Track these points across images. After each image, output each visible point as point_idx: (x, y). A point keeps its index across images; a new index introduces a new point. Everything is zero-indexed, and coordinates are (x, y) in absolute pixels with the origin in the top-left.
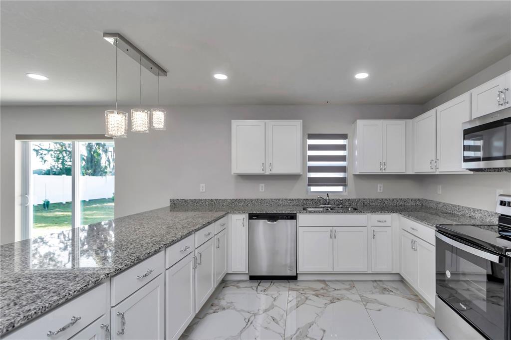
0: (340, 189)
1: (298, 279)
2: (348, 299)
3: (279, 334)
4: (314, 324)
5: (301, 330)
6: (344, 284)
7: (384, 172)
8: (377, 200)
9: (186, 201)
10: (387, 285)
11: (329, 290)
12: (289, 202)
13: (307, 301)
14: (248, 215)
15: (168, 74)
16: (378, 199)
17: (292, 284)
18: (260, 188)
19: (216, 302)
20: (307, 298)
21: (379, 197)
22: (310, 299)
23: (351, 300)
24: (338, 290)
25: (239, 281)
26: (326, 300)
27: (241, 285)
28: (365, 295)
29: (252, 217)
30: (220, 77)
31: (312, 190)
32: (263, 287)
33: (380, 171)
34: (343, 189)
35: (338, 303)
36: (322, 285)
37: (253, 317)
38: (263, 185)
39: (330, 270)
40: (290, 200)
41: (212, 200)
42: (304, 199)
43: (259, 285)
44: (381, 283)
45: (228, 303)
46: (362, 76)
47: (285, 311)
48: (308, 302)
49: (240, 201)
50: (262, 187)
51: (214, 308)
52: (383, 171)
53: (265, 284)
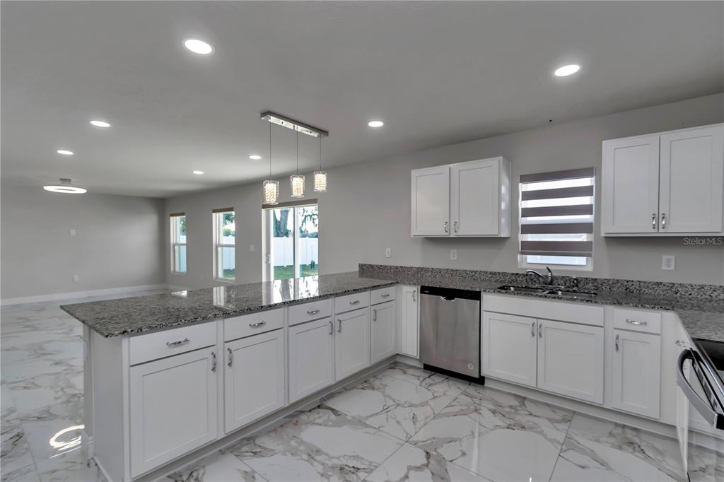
0: (580, 261)
1: (485, 385)
2: (541, 433)
3: (407, 434)
4: (457, 442)
5: (434, 441)
6: (554, 411)
7: (662, 232)
8: (659, 284)
9: (372, 266)
10: (641, 441)
11: (520, 412)
12: (490, 276)
13: (475, 413)
14: (419, 287)
15: (330, 134)
16: (661, 283)
17: (472, 389)
18: (452, 255)
19: (371, 380)
20: (476, 410)
21: (666, 280)
22: (480, 414)
23: (545, 436)
24: (535, 416)
25: (411, 367)
26: (503, 421)
27: (410, 371)
28: (576, 438)
29: (424, 290)
30: (376, 124)
31: (529, 261)
32: (433, 380)
33: (655, 231)
34: (587, 261)
35: (518, 433)
36: (515, 403)
37: (394, 407)
38: (455, 251)
39: (532, 384)
40: (491, 273)
41: (397, 267)
42: (513, 274)
43: (429, 377)
44: (634, 433)
45: (381, 384)
46: (567, 70)
47: (434, 414)
48: (475, 415)
49: (426, 270)
50: (454, 254)
51: (365, 385)
52: (661, 230)
53: (437, 378)
